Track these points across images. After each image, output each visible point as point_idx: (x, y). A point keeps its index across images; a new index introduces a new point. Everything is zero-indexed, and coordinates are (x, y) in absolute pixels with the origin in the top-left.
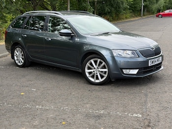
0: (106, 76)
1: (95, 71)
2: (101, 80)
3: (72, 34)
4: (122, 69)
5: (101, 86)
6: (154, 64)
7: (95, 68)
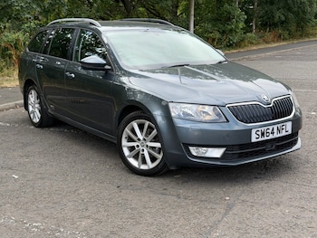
0: (160, 157)
1: (139, 145)
2: (150, 165)
3: (107, 67)
4: (187, 145)
5: (149, 179)
6: (266, 138)
7: (139, 140)
